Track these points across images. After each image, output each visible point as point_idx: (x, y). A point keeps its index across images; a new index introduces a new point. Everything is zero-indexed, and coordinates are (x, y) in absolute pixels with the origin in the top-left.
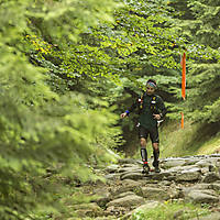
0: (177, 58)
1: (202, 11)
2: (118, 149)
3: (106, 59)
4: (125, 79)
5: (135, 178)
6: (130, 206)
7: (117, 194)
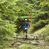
1: (35, 2)
2: (16, 32)
3: (14, 12)
4: (18, 17)
5: (20, 39)
6: (19, 45)
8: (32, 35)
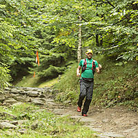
0: (35, 52)
1: (46, 36)
2: (10, 82)
6: (11, 103)
7: (7, 98)
8: (36, 89)
